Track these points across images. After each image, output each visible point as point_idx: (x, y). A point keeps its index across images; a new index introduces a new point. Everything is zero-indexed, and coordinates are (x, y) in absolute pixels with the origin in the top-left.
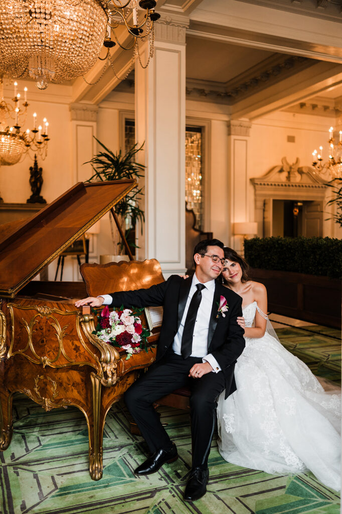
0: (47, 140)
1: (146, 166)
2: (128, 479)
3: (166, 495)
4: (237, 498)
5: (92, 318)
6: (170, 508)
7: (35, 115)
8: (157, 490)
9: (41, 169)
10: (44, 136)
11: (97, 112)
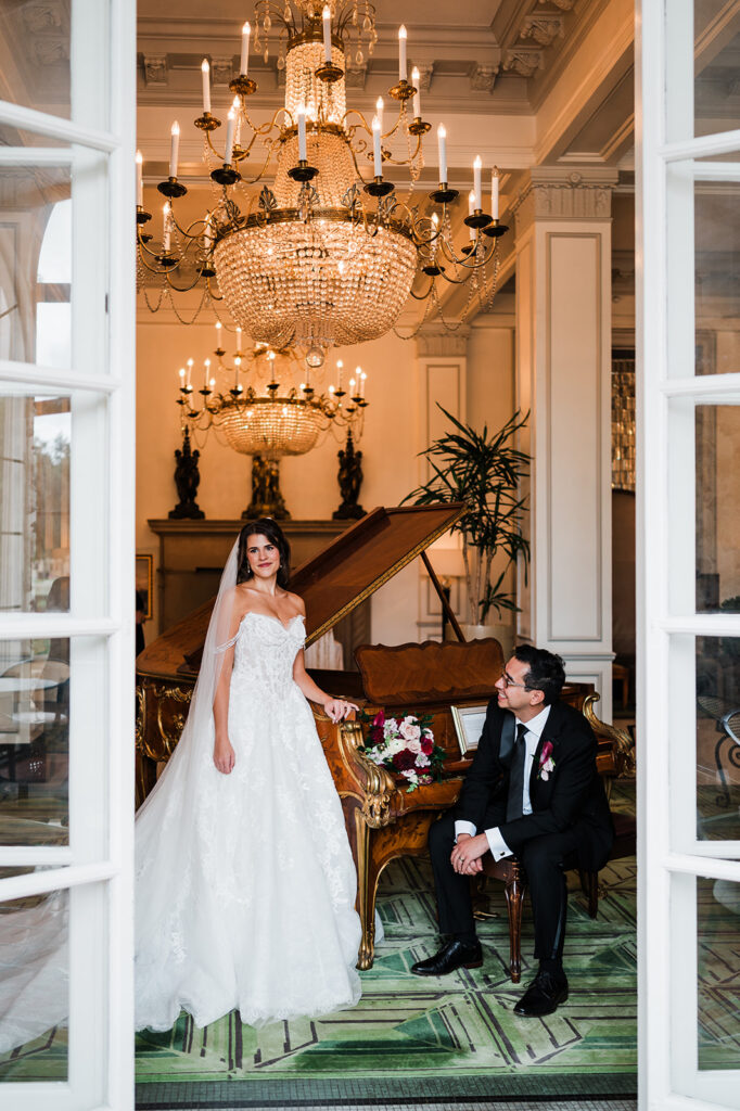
0: (364, 405)
1: (532, 456)
2: (409, 974)
3: (458, 1000)
4: (565, 1019)
5: (358, 726)
6: (456, 1014)
7: (340, 364)
8: (446, 993)
9: (359, 454)
10: (357, 400)
11: (467, 337)
